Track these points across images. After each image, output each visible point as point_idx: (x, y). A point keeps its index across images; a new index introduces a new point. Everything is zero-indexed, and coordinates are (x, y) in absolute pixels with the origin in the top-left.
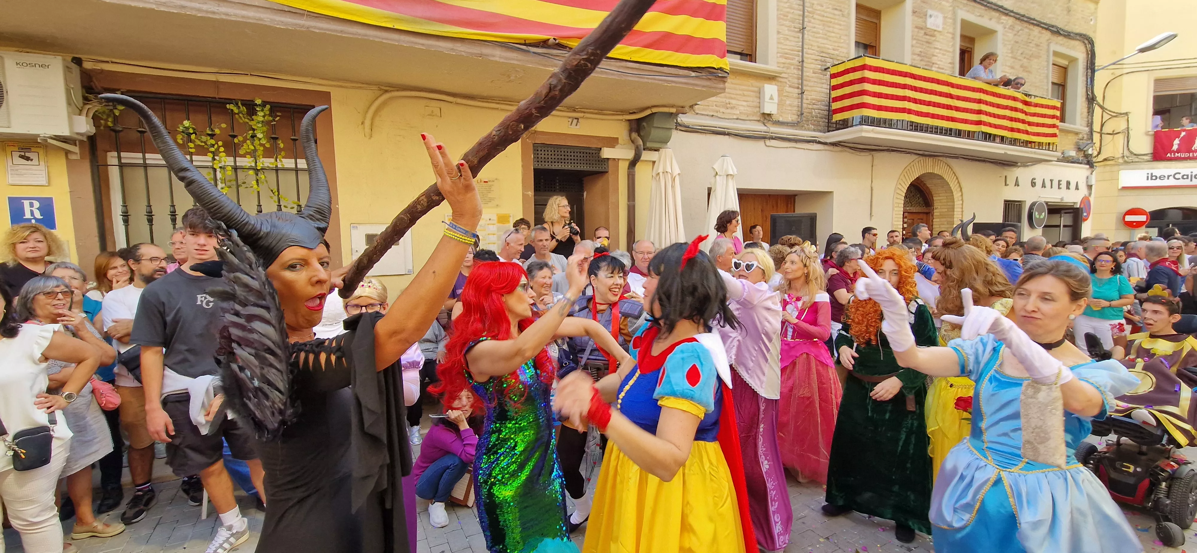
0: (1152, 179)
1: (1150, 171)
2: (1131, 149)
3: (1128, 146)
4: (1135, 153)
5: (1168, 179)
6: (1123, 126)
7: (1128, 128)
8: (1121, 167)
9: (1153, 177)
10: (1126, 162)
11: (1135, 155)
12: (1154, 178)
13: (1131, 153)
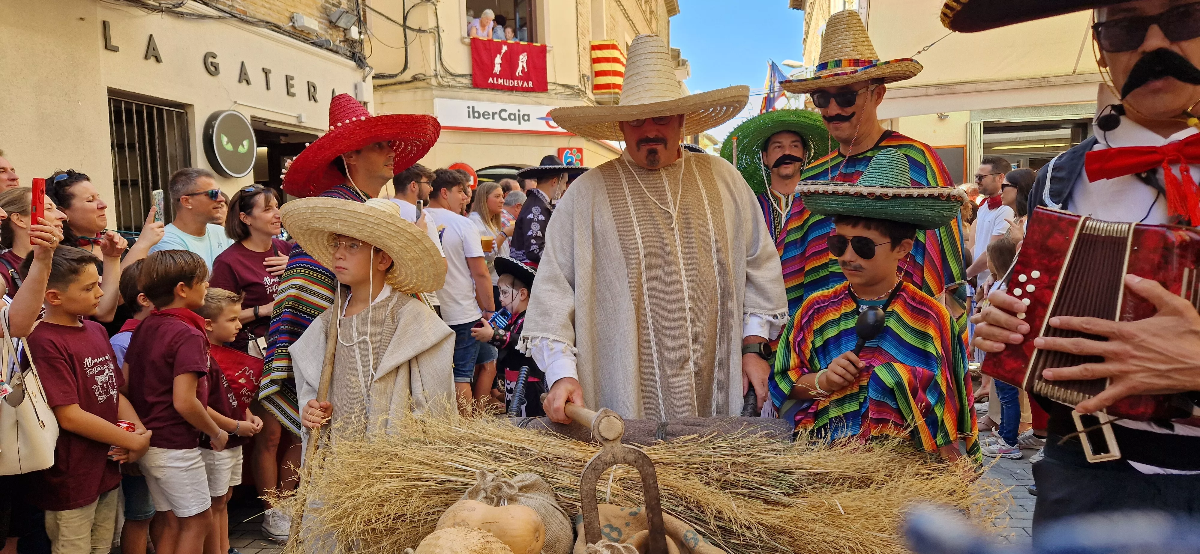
0: (474, 117)
1: (471, 104)
2: (444, 63)
3: (441, 59)
4: (451, 71)
5: (493, 118)
6: (432, 24)
7: (438, 27)
8: (434, 92)
9: (474, 113)
10: (440, 85)
11: (451, 74)
12: (476, 115)
13: (446, 70)
